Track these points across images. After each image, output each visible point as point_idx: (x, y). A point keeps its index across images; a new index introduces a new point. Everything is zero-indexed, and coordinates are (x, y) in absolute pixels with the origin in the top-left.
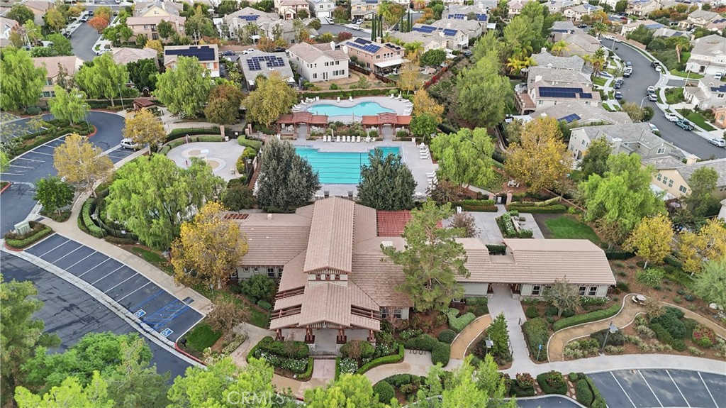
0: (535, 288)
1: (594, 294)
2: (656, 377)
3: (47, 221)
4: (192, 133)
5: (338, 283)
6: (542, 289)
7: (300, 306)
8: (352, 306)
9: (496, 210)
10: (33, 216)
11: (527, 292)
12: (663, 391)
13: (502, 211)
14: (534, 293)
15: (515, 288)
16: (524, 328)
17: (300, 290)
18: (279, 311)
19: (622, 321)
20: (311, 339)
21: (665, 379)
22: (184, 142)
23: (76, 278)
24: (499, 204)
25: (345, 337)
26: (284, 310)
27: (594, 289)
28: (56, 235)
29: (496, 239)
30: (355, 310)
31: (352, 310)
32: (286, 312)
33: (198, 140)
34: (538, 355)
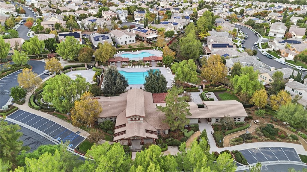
0: (217, 119)
1: (239, 120)
2: (265, 150)
3: (15, 105)
4: (73, 67)
5: (139, 121)
6: (219, 120)
7: (125, 131)
8: (146, 130)
9: (199, 91)
10: (9, 103)
11: (213, 121)
12: (268, 155)
13: (201, 92)
14: (216, 121)
15: (209, 120)
16: (213, 135)
17: (125, 125)
18: (116, 134)
19: (251, 130)
20: (130, 144)
21: (269, 151)
22: (70, 71)
23: (30, 127)
24: (200, 89)
25: (144, 142)
26: (118, 133)
27: (239, 118)
28: (20, 110)
29: (200, 102)
30: (147, 131)
31: (146, 131)
32: (119, 134)
33: (76, 70)
34: (220, 145)
